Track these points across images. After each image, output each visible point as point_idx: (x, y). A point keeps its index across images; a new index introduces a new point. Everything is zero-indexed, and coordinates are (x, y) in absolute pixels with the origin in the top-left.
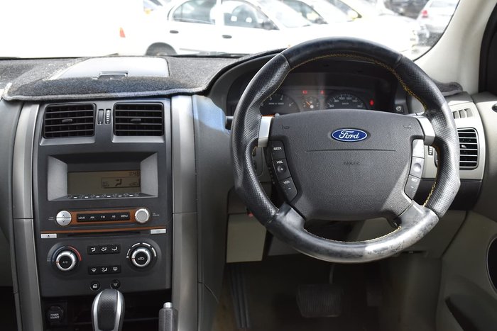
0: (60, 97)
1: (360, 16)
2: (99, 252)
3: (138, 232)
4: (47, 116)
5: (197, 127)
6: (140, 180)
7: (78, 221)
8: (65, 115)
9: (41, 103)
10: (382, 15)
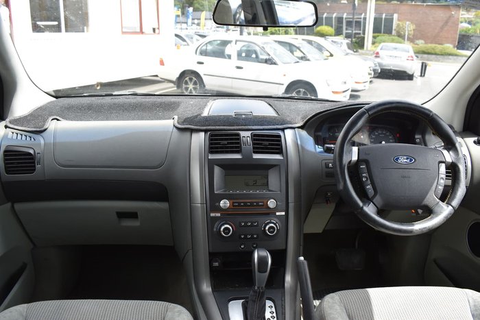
0: (217, 127)
1: (331, 55)
2: (246, 226)
3: (268, 214)
4: (211, 140)
5: (300, 149)
6: (268, 182)
7: (234, 206)
8: (222, 140)
9: (206, 131)
10: (347, 54)
